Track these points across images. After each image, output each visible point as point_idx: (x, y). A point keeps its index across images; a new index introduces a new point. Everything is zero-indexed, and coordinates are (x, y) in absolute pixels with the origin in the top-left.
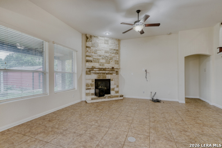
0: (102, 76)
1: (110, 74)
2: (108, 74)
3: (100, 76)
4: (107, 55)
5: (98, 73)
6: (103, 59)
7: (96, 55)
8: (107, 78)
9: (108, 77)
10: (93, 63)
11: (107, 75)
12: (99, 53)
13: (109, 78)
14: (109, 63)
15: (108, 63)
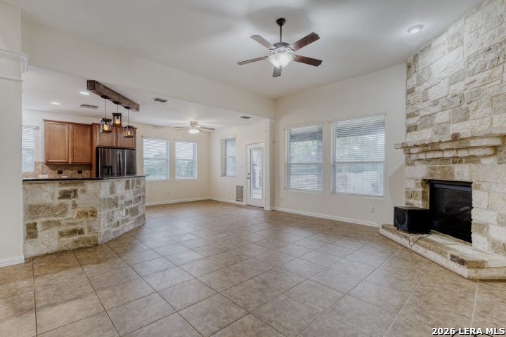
0: (440, 168)
1: (467, 162)
2: (460, 162)
3: (434, 169)
4: (459, 87)
5: (429, 160)
6: (444, 109)
7: (426, 104)
8: (457, 178)
9: (461, 173)
10: (422, 131)
11: (456, 165)
12: (434, 94)
13: (466, 179)
14: (466, 119)
15: (460, 121)
